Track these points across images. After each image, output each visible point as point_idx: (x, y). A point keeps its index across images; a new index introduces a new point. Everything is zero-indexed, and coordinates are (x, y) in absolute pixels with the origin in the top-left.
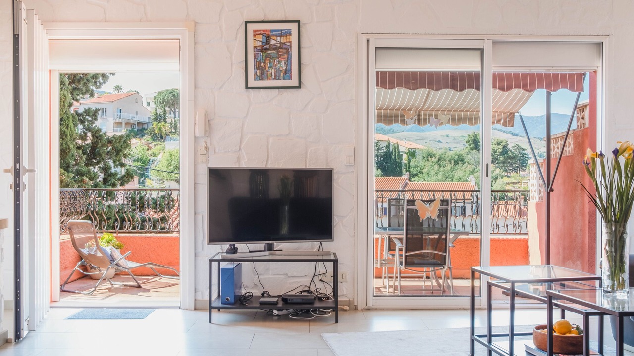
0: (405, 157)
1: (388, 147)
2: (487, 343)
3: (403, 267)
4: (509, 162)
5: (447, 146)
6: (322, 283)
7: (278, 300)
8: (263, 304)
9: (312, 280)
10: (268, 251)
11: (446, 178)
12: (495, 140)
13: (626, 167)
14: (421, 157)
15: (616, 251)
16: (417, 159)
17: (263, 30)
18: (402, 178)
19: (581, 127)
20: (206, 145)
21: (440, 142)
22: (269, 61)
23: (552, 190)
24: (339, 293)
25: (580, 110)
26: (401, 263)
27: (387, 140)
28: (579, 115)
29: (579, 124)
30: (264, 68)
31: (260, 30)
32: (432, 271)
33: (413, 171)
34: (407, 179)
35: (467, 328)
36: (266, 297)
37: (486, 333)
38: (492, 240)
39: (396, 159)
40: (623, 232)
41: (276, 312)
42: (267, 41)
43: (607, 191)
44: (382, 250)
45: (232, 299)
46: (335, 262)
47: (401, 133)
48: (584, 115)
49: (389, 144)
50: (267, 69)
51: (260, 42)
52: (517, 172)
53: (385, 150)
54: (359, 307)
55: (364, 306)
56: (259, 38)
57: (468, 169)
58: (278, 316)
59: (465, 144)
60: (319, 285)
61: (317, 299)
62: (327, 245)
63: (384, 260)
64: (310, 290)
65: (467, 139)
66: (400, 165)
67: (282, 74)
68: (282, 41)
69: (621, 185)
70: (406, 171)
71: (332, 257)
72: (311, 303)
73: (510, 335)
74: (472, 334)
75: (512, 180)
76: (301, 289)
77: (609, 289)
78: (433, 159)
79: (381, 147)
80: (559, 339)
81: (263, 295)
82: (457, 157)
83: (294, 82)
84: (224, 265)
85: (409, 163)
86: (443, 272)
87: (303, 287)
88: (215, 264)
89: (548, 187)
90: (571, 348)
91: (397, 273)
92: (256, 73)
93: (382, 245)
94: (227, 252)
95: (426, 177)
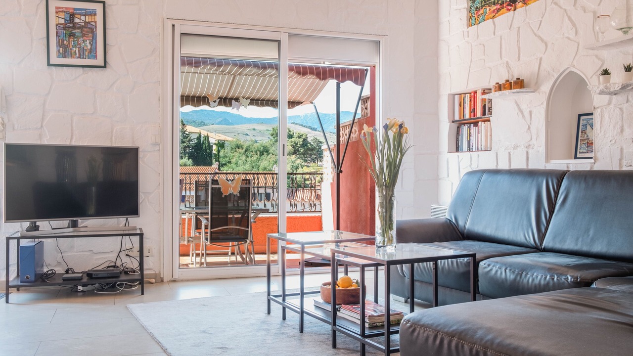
0: (215, 147)
1: (199, 138)
2: (281, 301)
3: (208, 243)
4: (308, 154)
5: (254, 138)
6: (128, 258)
7: (82, 276)
8: (66, 280)
9: (118, 255)
10: (72, 227)
11: (253, 167)
12: (296, 134)
13: (394, 141)
14: (229, 148)
15: (386, 212)
16: (226, 150)
17: (66, 8)
18: (212, 167)
19: (364, 117)
20: (3, 121)
21: (247, 135)
22: (72, 40)
23: (341, 172)
24: (145, 267)
25: (364, 101)
26: (207, 239)
27: (199, 132)
28: (363, 106)
29: (363, 113)
30: (68, 46)
31: (62, 8)
32: (236, 245)
33: (223, 161)
34: (216, 168)
35: (265, 292)
36: (70, 273)
37: (281, 293)
38: (289, 218)
39: (206, 150)
40: (392, 195)
41: (80, 288)
42: (70, 19)
43: (379, 161)
44: (189, 229)
45: (32, 278)
46: (141, 235)
47: (211, 126)
48: (367, 106)
49: (200, 136)
50: (71, 47)
51: (63, 20)
52: (315, 163)
53: (196, 142)
54: (165, 280)
55: (170, 278)
56: (62, 15)
57: (272, 159)
58: (83, 291)
59: (270, 137)
60: (125, 259)
61: (123, 274)
62: (133, 221)
63: (191, 238)
64: (117, 265)
65: (271, 132)
66: (210, 155)
67: (87, 53)
68: (87, 21)
69: (390, 155)
70: (216, 161)
71: (138, 232)
72: (117, 276)
73: (300, 294)
74: (269, 294)
75: (311, 170)
76: (107, 265)
77: (381, 244)
78: (240, 150)
79: (192, 138)
80: (342, 292)
81: (67, 272)
82: (262, 148)
83: (100, 61)
84: (24, 243)
85: (218, 154)
86: (246, 246)
87: (109, 262)
88: (13, 243)
89: (338, 169)
90: (351, 299)
91: (203, 250)
92: (59, 51)
93: (189, 225)
94: (27, 231)
95: (234, 166)
